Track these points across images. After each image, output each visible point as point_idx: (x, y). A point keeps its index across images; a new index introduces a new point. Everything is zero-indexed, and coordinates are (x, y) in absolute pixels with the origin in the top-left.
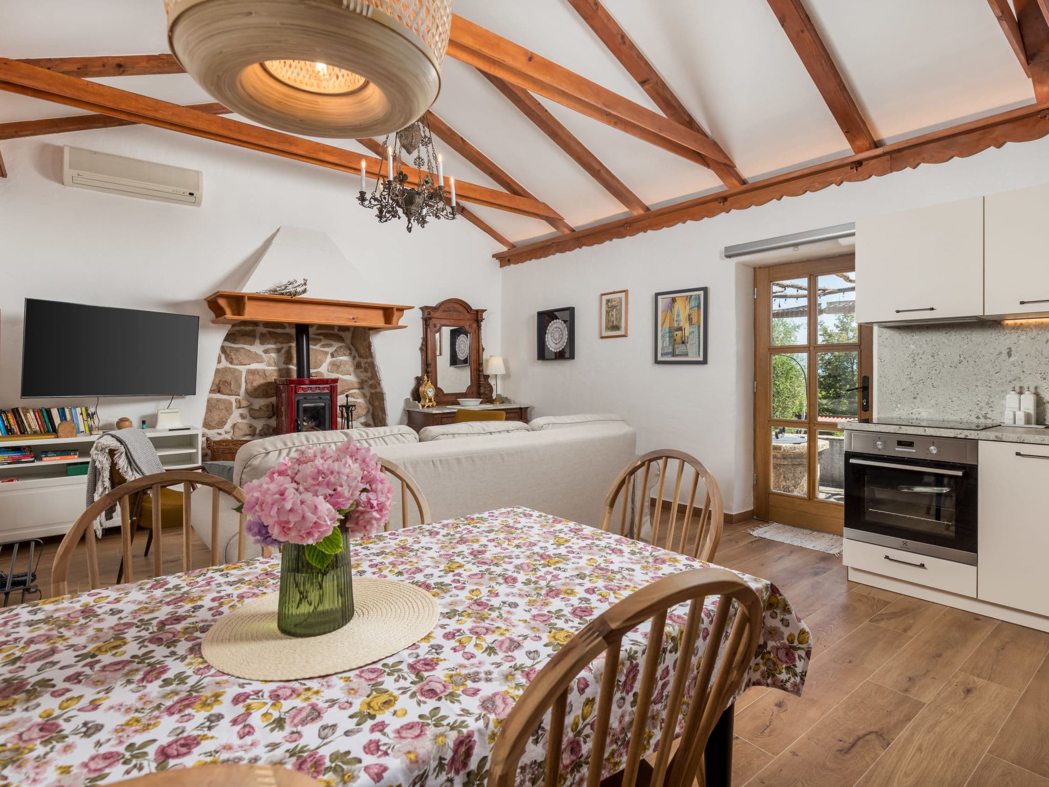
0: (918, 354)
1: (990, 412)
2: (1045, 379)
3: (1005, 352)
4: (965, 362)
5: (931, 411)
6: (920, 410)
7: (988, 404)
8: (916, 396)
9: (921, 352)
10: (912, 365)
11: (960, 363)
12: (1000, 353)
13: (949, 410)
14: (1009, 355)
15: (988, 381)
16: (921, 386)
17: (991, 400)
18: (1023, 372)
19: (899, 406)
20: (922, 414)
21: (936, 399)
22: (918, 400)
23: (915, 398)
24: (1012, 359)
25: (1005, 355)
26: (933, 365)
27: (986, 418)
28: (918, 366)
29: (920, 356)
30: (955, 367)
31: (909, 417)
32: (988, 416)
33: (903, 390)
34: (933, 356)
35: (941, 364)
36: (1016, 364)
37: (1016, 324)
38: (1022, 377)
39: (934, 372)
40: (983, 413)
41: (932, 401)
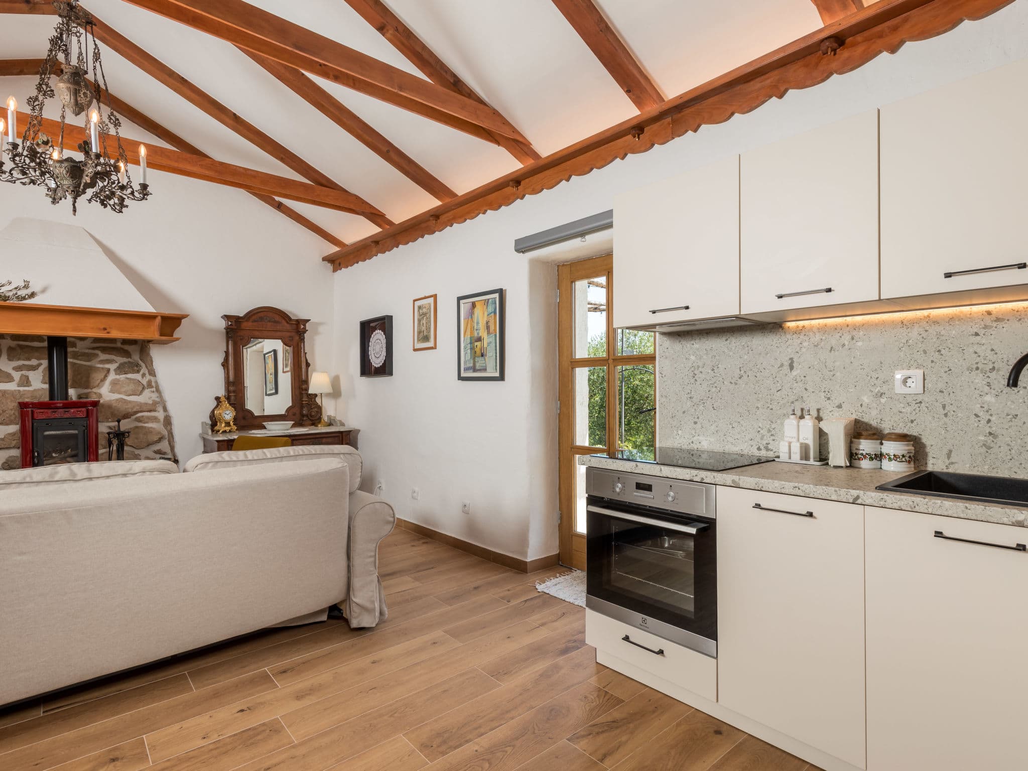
0: (698, 367)
1: (771, 442)
2: (829, 399)
3: (787, 364)
4: (745, 377)
5: (712, 440)
6: (701, 438)
7: (769, 431)
8: (696, 420)
9: (700, 364)
10: (693, 381)
11: (740, 378)
12: (782, 365)
13: (730, 439)
14: (791, 367)
15: (769, 401)
16: (701, 407)
17: (773, 426)
18: (806, 389)
19: (680, 432)
20: (703, 443)
21: (716, 424)
22: (698, 426)
23: (695, 423)
24: (794, 373)
25: (786, 368)
26: (714, 380)
27: (767, 449)
28: (698, 383)
29: (700, 369)
30: (736, 384)
31: (690, 447)
32: (770, 447)
33: (684, 412)
34: (713, 370)
35: (721, 379)
36: (799, 379)
37: (798, 327)
38: (805, 396)
39: (714, 389)
40: (765, 443)
41: (713, 427)
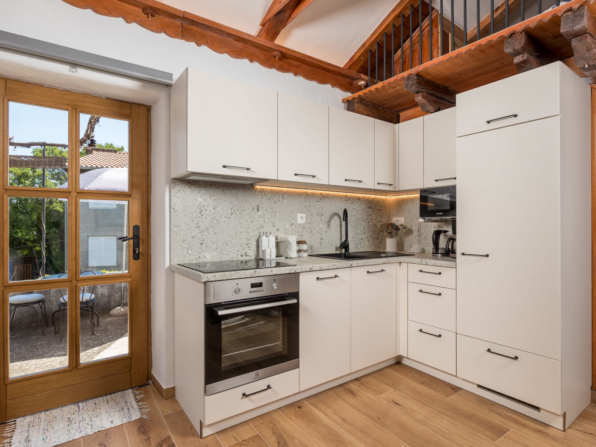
0: (204, 206)
1: (248, 251)
2: (274, 226)
3: (256, 208)
4: (234, 214)
5: (213, 254)
6: (206, 254)
7: (247, 245)
8: (202, 242)
9: (206, 204)
10: (200, 215)
11: (231, 215)
12: (254, 208)
13: (225, 252)
14: (258, 210)
15: (247, 228)
16: (206, 233)
17: (249, 242)
18: (265, 222)
19: (189, 251)
20: (207, 257)
21: (216, 243)
22: (204, 246)
23: (202, 244)
24: (260, 213)
25: (256, 210)
26: (215, 215)
27: (246, 255)
28: (204, 217)
29: (205, 208)
30: (229, 218)
31: (197, 261)
32: (247, 254)
33: (193, 237)
34: (214, 209)
35: (219, 215)
36: (262, 216)
37: (261, 189)
38: (265, 225)
39: (215, 221)
40: (245, 252)
41: (214, 246)
